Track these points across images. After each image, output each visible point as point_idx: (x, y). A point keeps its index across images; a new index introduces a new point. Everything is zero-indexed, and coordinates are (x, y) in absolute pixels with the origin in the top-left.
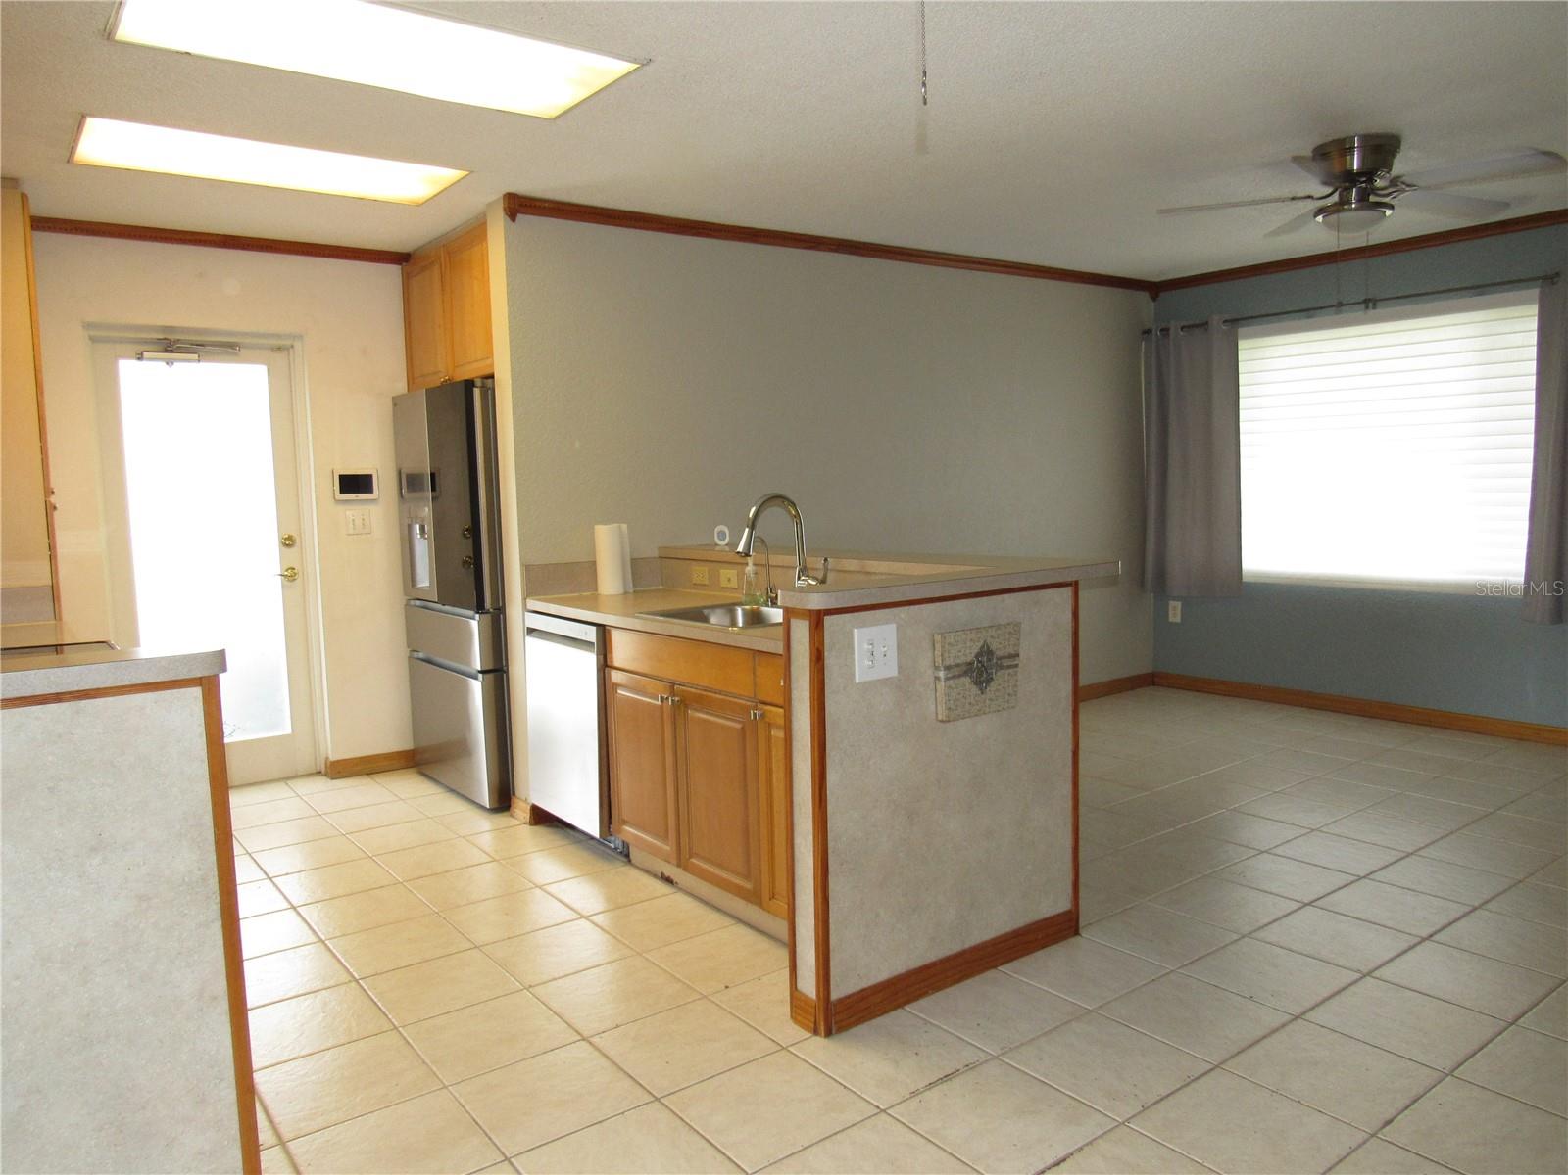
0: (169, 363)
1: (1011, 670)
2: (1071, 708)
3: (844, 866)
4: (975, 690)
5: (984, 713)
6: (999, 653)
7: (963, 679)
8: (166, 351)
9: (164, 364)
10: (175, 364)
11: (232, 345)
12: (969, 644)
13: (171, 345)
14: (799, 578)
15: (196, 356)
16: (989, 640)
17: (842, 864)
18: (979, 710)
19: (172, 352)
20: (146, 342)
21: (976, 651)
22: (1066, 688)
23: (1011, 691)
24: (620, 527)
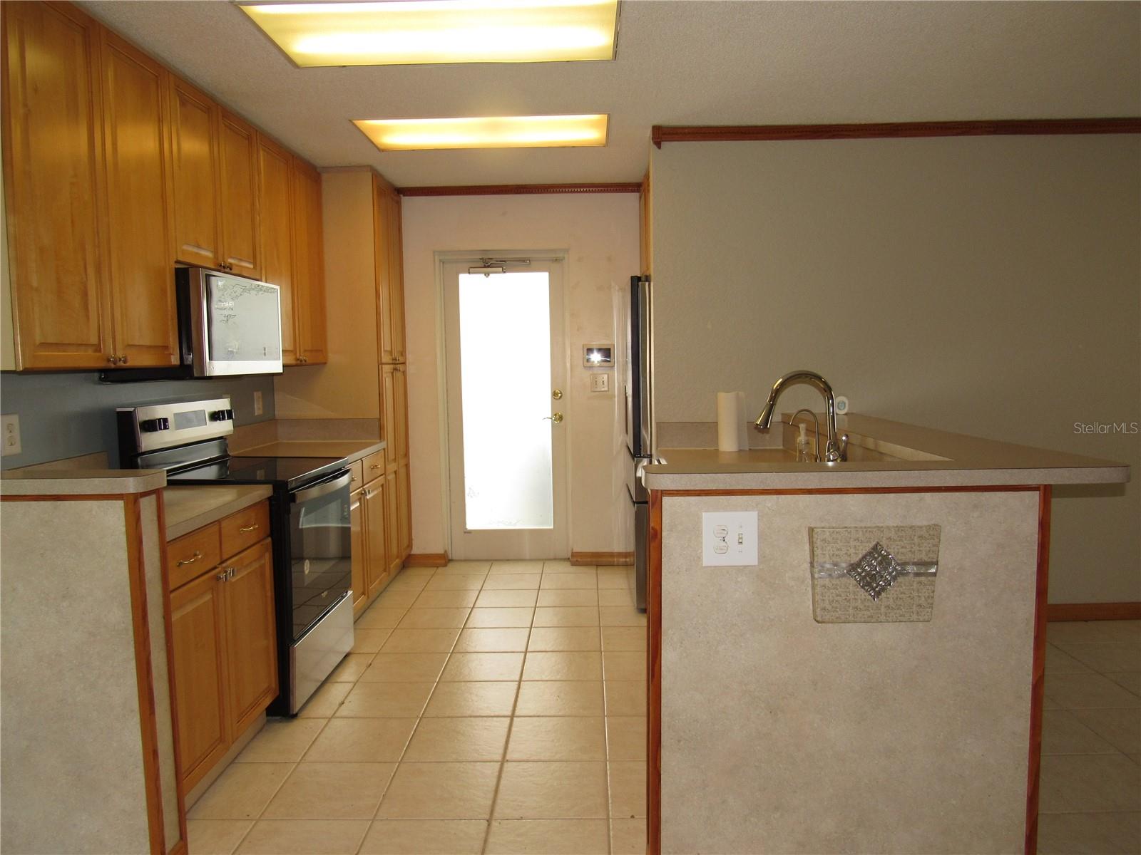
0: (487, 274)
1: (923, 579)
2: (1032, 634)
3: (682, 743)
4: (862, 594)
5: (877, 622)
6: (901, 558)
7: (844, 580)
8: (485, 267)
9: (483, 275)
10: (491, 275)
11: (523, 260)
12: (852, 543)
13: (489, 263)
14: (829, 451)
15: (501, 269)
16: (884, 542)
17: (679, 741)
18: (871, 617)
19: (488, 267)
20: (473, 261)
21: (864, 552)
22: (1026, 609)
23: (922, 601)
24: (738, 393)
